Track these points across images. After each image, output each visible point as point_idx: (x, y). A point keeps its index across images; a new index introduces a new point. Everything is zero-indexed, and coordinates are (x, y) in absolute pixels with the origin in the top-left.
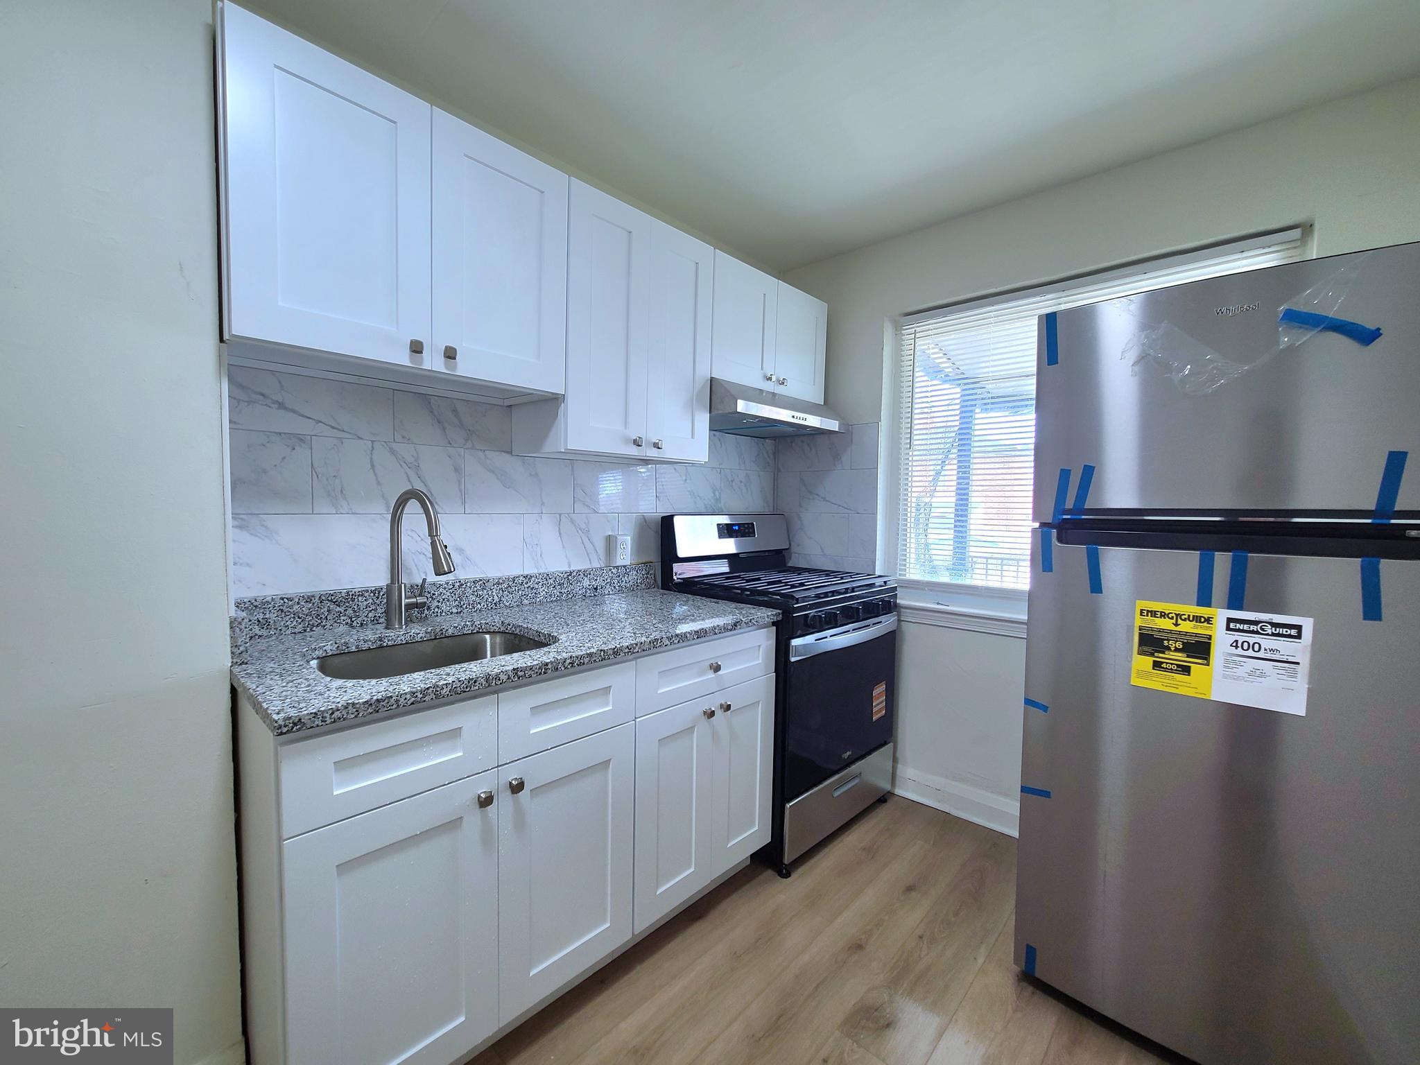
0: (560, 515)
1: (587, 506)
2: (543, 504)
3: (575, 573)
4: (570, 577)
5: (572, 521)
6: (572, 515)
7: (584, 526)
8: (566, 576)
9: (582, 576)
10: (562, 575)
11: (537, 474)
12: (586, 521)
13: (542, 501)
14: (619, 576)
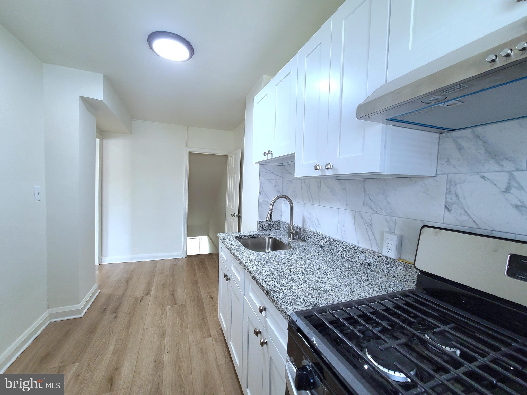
0: (355, 211)
1: (372, 208)
2: (347, 204)
3: (356, 248)
4: (353, 249)
5: (362, 217)
6: (362, 213)
7: (368, 221)
8: (351, 247)
9: (360, 251)
10: (349, 246)
11: (345, 189)
12: (371, 219)
13: (347, 203)
14: (388, 265)
